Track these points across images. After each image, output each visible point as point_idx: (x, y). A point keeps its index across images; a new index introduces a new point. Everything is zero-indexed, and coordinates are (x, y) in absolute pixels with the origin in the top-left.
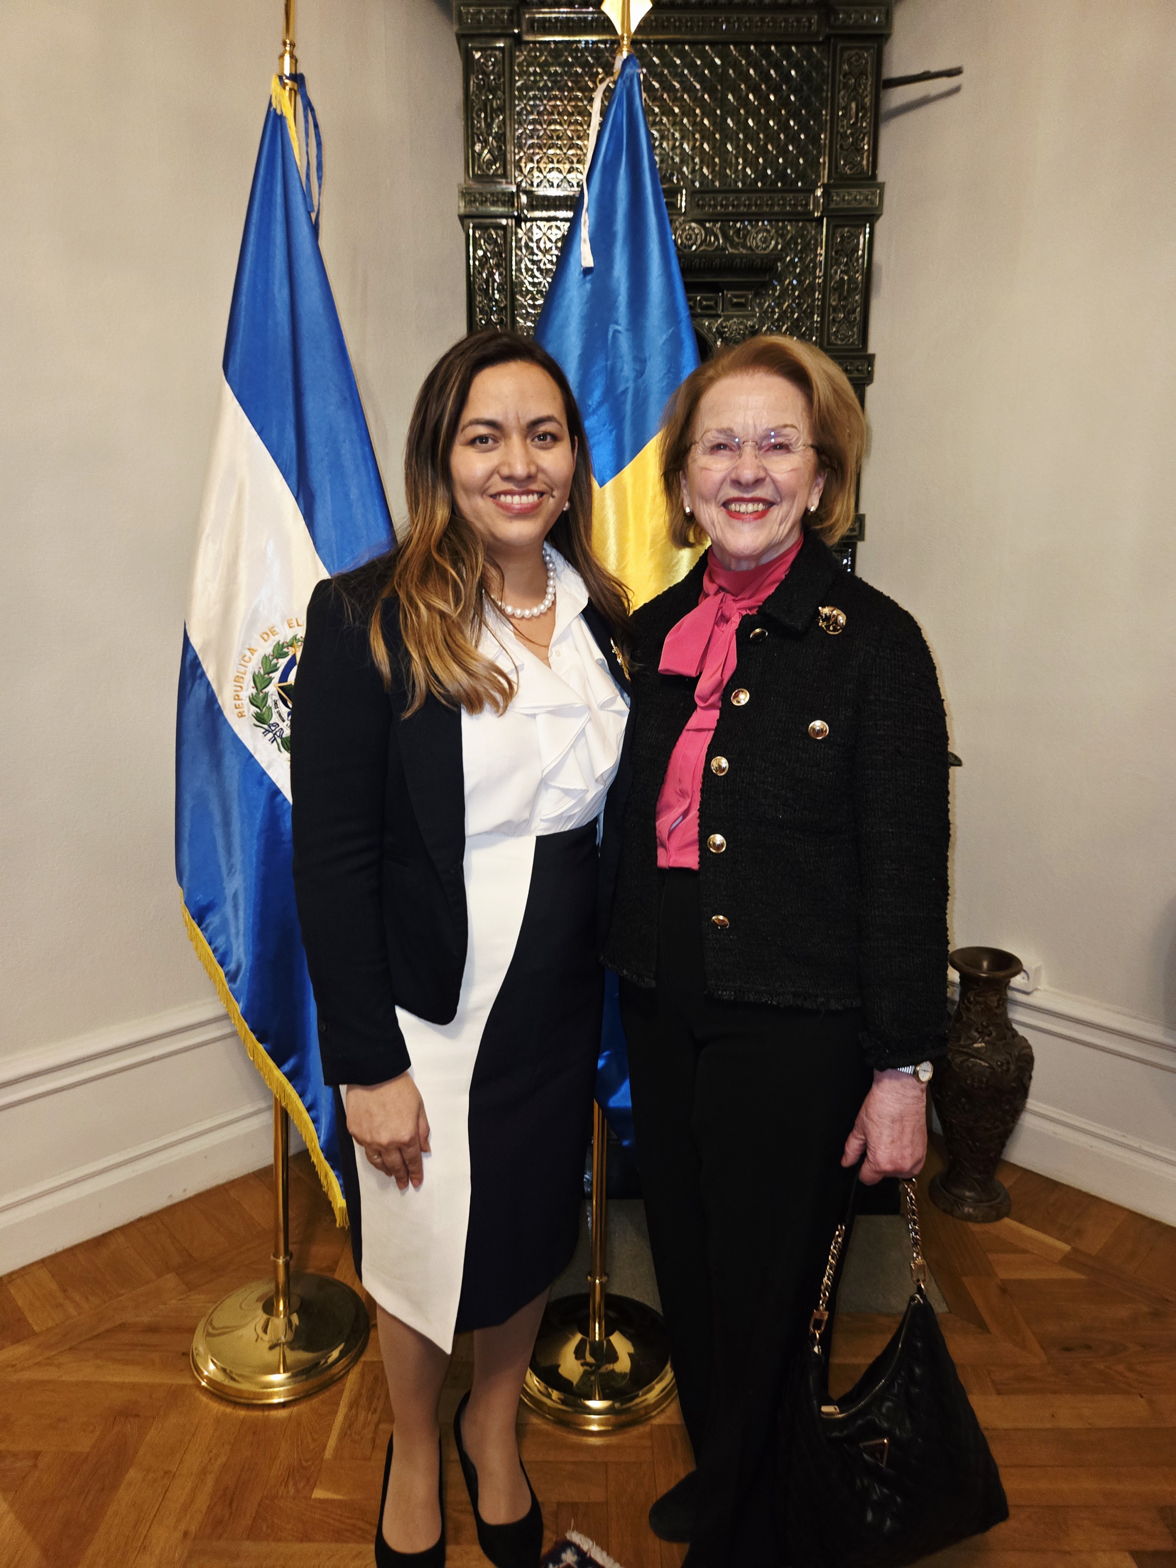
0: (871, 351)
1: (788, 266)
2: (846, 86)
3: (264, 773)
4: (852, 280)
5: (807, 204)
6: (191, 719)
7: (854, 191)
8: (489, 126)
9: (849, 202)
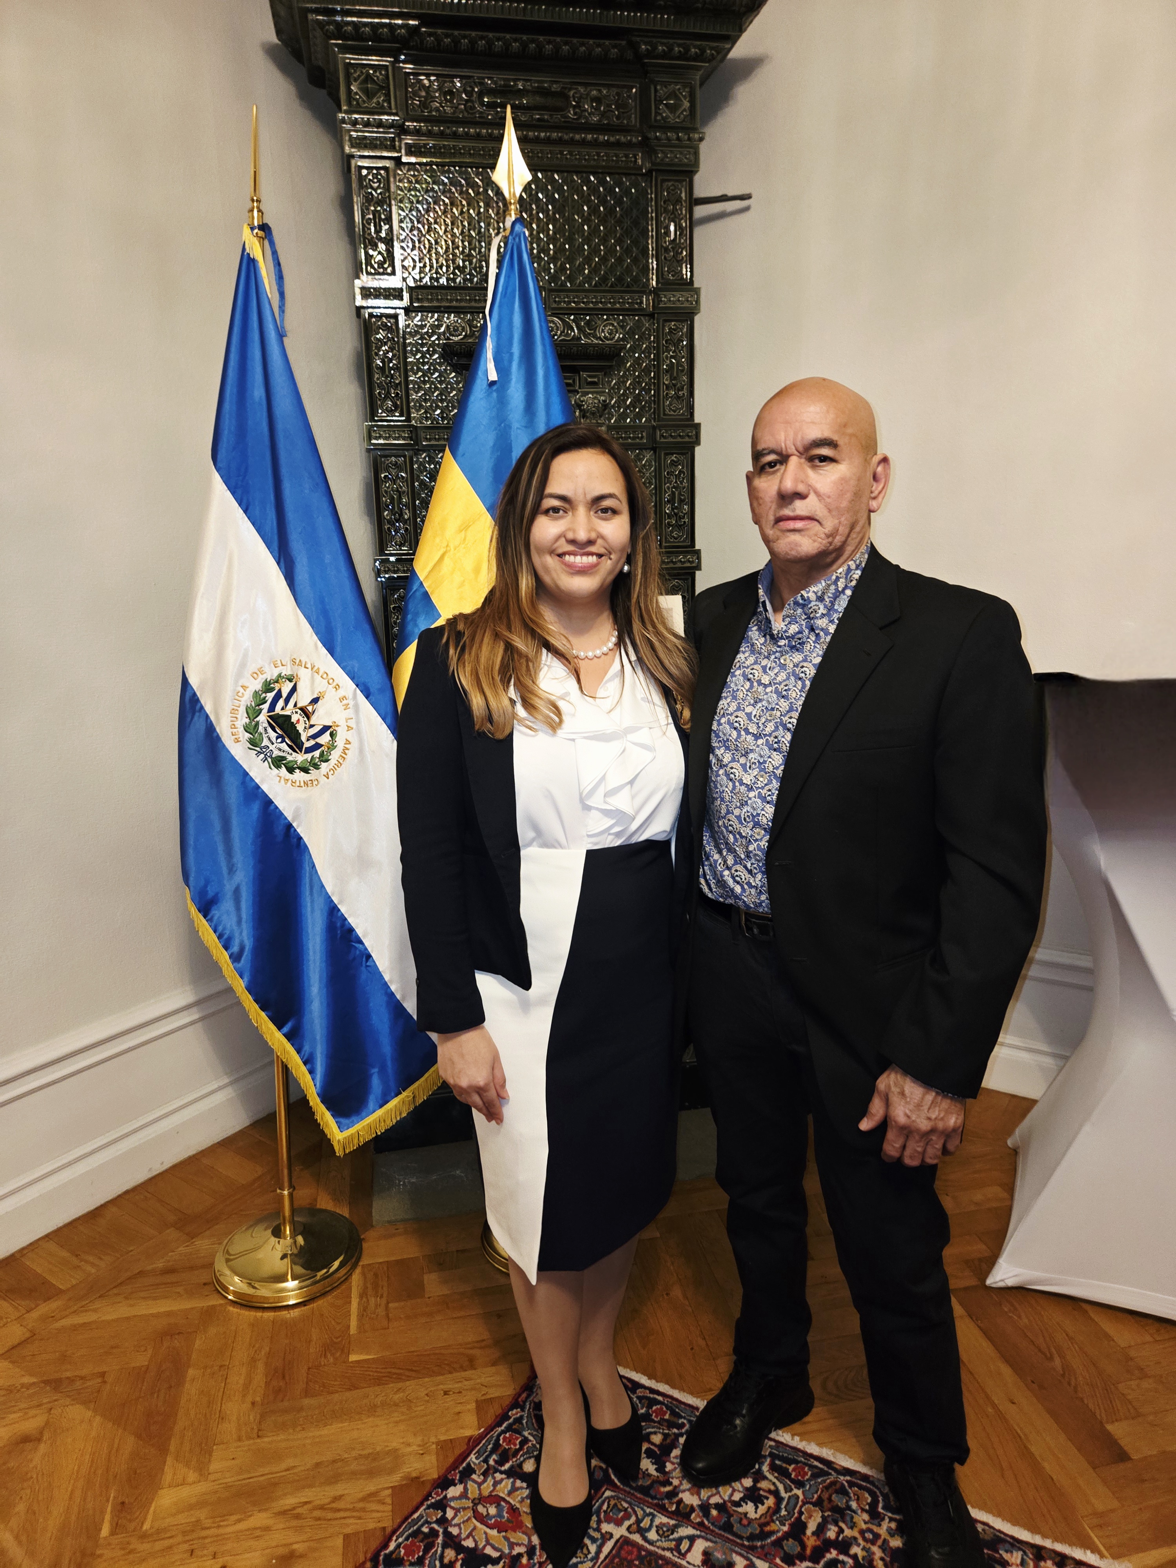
0: (697, 421)
1: (628, 352)
2: (666, 211)
3: (258, 787)
4: (679, 363)
5: (642, 302)
6: (191, 746)
7: (678, 294)
8: (378, 231)
9: (674, 302)
